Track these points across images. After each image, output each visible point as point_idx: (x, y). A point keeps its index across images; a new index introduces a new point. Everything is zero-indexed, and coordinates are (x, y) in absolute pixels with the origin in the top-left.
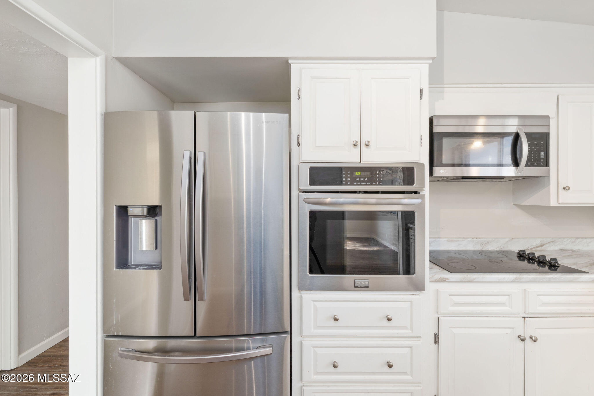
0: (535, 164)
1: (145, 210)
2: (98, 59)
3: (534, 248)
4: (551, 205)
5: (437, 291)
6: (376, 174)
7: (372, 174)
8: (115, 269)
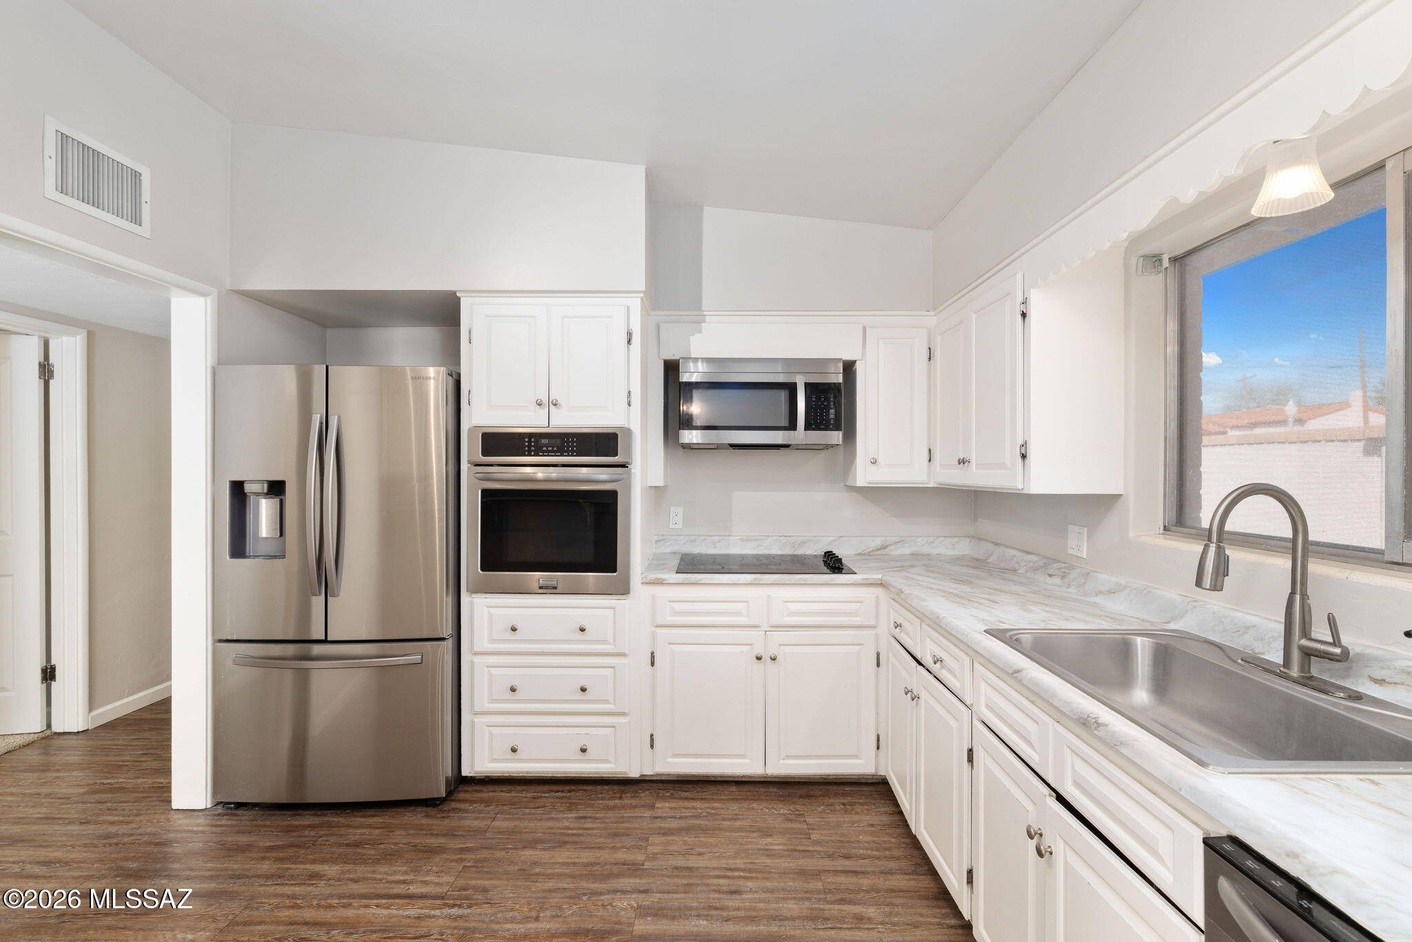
0: (823, 426)
1: (266, 485)
2: (209, 299)
3: (873, 551)
4: (858, 485)
5: (653, 597)
6: (568, 442)
7: (563, 442)
8: (228, 558)
